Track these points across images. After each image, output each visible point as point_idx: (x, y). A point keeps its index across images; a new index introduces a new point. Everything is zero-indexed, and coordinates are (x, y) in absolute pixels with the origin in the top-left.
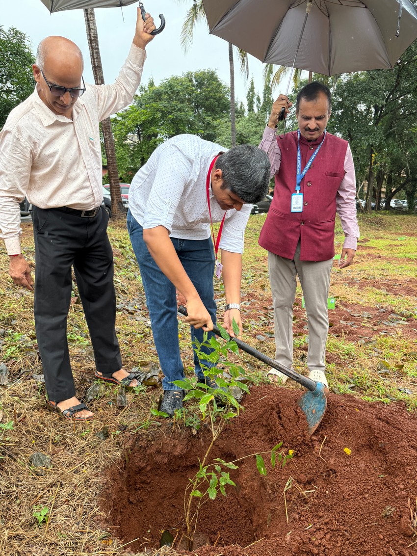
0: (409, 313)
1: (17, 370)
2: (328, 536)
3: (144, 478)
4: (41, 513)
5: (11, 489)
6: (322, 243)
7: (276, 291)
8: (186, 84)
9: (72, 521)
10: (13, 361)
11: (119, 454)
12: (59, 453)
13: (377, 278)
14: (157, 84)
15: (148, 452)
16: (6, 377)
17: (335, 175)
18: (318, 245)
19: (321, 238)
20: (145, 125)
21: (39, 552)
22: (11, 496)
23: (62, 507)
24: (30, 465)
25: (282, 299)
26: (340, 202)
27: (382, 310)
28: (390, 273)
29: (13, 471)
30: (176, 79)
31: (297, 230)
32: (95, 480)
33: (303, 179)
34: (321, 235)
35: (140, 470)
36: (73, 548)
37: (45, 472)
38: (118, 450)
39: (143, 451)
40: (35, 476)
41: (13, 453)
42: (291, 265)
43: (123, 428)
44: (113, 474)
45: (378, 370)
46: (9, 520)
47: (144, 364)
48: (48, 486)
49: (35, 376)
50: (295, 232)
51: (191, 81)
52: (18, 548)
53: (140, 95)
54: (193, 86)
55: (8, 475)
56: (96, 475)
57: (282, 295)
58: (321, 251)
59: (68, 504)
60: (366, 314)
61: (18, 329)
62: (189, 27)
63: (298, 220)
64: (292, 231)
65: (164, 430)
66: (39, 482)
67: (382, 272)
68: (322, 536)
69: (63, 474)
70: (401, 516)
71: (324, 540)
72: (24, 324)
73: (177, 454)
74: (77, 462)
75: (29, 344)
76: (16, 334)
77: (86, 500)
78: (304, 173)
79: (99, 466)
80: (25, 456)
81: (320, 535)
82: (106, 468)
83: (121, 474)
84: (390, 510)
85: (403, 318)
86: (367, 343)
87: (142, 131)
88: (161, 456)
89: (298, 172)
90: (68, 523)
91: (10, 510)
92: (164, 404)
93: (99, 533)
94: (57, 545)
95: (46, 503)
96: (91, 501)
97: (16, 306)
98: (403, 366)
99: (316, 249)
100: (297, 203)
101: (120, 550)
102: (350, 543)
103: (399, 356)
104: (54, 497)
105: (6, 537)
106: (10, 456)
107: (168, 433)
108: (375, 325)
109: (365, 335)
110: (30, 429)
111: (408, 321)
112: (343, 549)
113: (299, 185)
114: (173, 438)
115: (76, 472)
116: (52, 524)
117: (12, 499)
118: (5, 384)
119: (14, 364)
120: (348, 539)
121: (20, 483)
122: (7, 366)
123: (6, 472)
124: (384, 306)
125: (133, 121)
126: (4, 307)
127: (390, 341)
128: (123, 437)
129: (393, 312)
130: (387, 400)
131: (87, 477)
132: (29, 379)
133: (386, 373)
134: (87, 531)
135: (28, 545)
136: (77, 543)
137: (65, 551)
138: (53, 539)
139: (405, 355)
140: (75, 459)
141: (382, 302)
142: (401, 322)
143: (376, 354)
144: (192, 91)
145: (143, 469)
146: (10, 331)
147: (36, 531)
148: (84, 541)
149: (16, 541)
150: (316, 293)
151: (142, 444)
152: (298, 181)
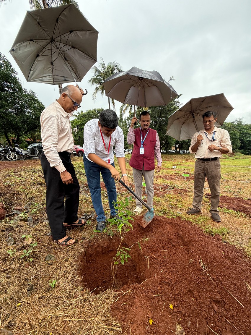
0: (173, 186)
1: (36, 219)
2: (170, 274)
3: (93, 258)
4: (53, 283)
5: (38, 274)
6: (151, 164)
7: (136, 181)
8: (94, 112)
9: (67, 284)
10: (35, 215)
11: (83, 250)
12: (58, 253)
13: (161, 175)
14: (84, 112)
15: (94, 247)
16: (32, 222)
17: (153, 141)
18: (150, 165)
19: (151, 162)
20: (80, 125)
21: (53, 303)
22: (38, 277)
23: (61, 278)
24: (45, 261)
25: (138, 184)
26: (155, 150)
27: (165, 185)
28: (165, 173)
29: (38, 265)
30: (91, 111)
31: (143, 160)
32: (74, 263)
33: (143, 143)
34: (150, 162)
35: (91, 255)
36: (69, 297)
37: (52, 263)
38: (82, 249)
39: (92, 247)
40: (48, 265)
41: (38, 256)
42: (141, 172)
43: (84, 239)
44: (81, 259)
45: (169, 206)
46: (38, 289)
47: (88, 212)
48: (54, 269)
49: (44, 221)
50: (142, 161)
51: (96, 111)
52: (43, 303)
53: (78, 116)
54: (96, 113)
55: (36, 267)
56: (75, 261)
57: (138, 183)
58: (151, 167)
59: (64, 277)
60: (161, 187)
61: (36, 201)
62: (95, 94)
63: (143, 157)
64: (141, 160)
65: (100, 238)
66: (50, 268)
67: (162, 173)
68: (168, 274)
69: (60, 263)
70: (196, 263)
71: (169, 276)
72: (38, 199)
73: (105, 246)
74: (66, 256)
75: (41, 208)
76: (35, 203)
77: (72, 273)
78: (143, 141)
79: (75, 257)
80: (43, 257)
81: (167, 274)
82: (78, 257)
83: (84, 258)
84: (192, 261)
85: (172, 188)
86: (163, 197)
87: (79, 127)
88: (99, 248)
89: (142, 141)
90: (65, 286)
91: (38, 284)
92: (98, 227)
93: (79, 288)
94: (61, 297)
95: (54, 277)
96: (74, 273)
97: (35, 192)
98: (177, 204)
99: (149, 166)
100: (142, 151)
101: (89, 295)
102: (179, 276)
103: (174, 201)
104: (58, 274)
105: (37, 299)
106: (36, 258)
107: (101, 239)
108: (164, 191)
109: (162, 194)
110: (45, 244)
111: (174, 189)
112: (177, 279)
113: (142, 145)
114: (104, 240)
115: (66, 261)
116: (58, 287)
117: (39, 279)
118: (32, 225)
119: (35, 216)
120: (178, 275)
121: (42, 270)
122: (32, 217)
123: (35, 266)
124: (165, 184)
125: (76, 124)
126: (30, 193)
127: (170, 196)
128: (84, 242)
129: (168, 186)
130: (175, 217)
131: (71, 262)
132: (42, 222)
133: (172, 207)
134: (74, 288)
135: (48, 300)
136: (70, 295)
137: (65, 300)
138: (60, 295)
139: (176, 200)
140: (65, 255)
141: (165, 183)
142: (172, 189)
143: (167, 201)
144: (96, 115)
145: (92, 254)
146: (33, 203)
147: (51, 292)
148: (73, 293)
149: (42, 300)
150: (149, 181)
151: (92, 244)
152: (142, 144)
